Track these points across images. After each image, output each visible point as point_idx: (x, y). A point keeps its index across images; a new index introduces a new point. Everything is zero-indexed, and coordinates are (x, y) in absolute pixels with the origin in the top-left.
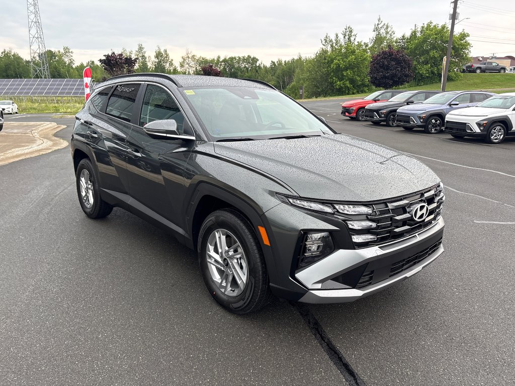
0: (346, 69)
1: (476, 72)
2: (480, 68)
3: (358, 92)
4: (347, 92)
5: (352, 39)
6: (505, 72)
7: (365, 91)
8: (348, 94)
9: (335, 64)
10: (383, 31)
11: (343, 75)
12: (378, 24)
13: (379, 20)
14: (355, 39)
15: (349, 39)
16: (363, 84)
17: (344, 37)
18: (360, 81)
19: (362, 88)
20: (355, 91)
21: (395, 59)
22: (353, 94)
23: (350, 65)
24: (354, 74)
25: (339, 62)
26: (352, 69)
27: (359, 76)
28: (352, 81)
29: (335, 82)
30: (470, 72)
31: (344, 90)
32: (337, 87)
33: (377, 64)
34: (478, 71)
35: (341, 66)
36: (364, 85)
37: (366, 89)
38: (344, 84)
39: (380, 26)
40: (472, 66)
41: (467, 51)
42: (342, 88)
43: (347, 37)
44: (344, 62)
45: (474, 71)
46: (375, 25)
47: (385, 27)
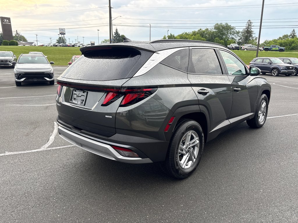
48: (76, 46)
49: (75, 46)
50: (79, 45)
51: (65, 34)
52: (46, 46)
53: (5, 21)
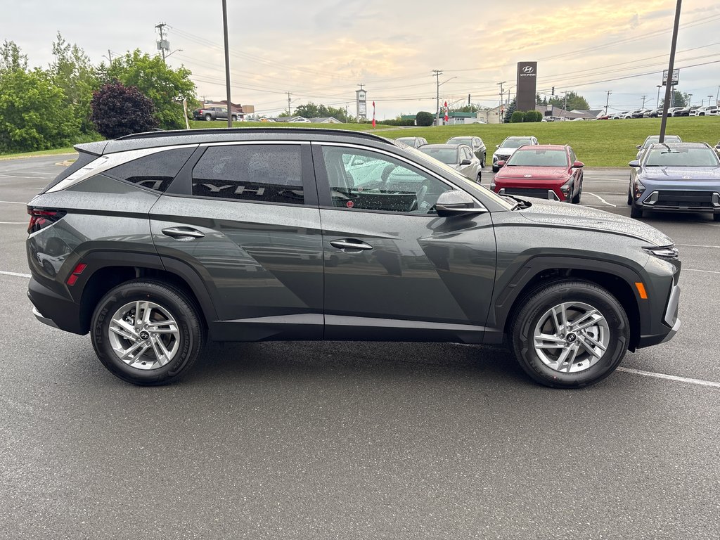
0: (27, 110)
1: (206, 120)
2: (209, 115)
3: (54, 146)
4: (35, 146)
5: (21, 62)
6: (237, 119)
7: (66, 145)
8: (38, 149)
9: (6, 102)
10: (69, 55)
11: (22, 119)
12: (59, 44)
13: (59, 37)
14: (26, 63)
15: (15, 61)
16: (58, 134)
17: (6, 58)
18: (55, 129)
19: (59, 140)
20: (49, 145)
21: (129, 99)
22: (47, 148)
23: (33, 103)
24: (42, 118)
25: (10, 98)
26: (37, 110)
27: (52, 121)
28: (41, 129)
29: (11, 131)
30: (199, 119)
31: (30, 142)
32: (17, 138)
33: (105, 105)
34: (208, 118)
35: (16, 104)
36: (62, 135)
37: (67, 141)
38: (27, 134)
39: (63, 47)
40: (200, 112)
41: (191, 93)
42: (25, 139)
43: (10, 59)
44: (21, 98)
45: (204, 119)
46: (54, 45)
47: (72, 49)
48: (694, 112)
49: (690, 114)
50: (702, 111)
51: (677, 84)
52: (615, 118)
53: (527, 69)
